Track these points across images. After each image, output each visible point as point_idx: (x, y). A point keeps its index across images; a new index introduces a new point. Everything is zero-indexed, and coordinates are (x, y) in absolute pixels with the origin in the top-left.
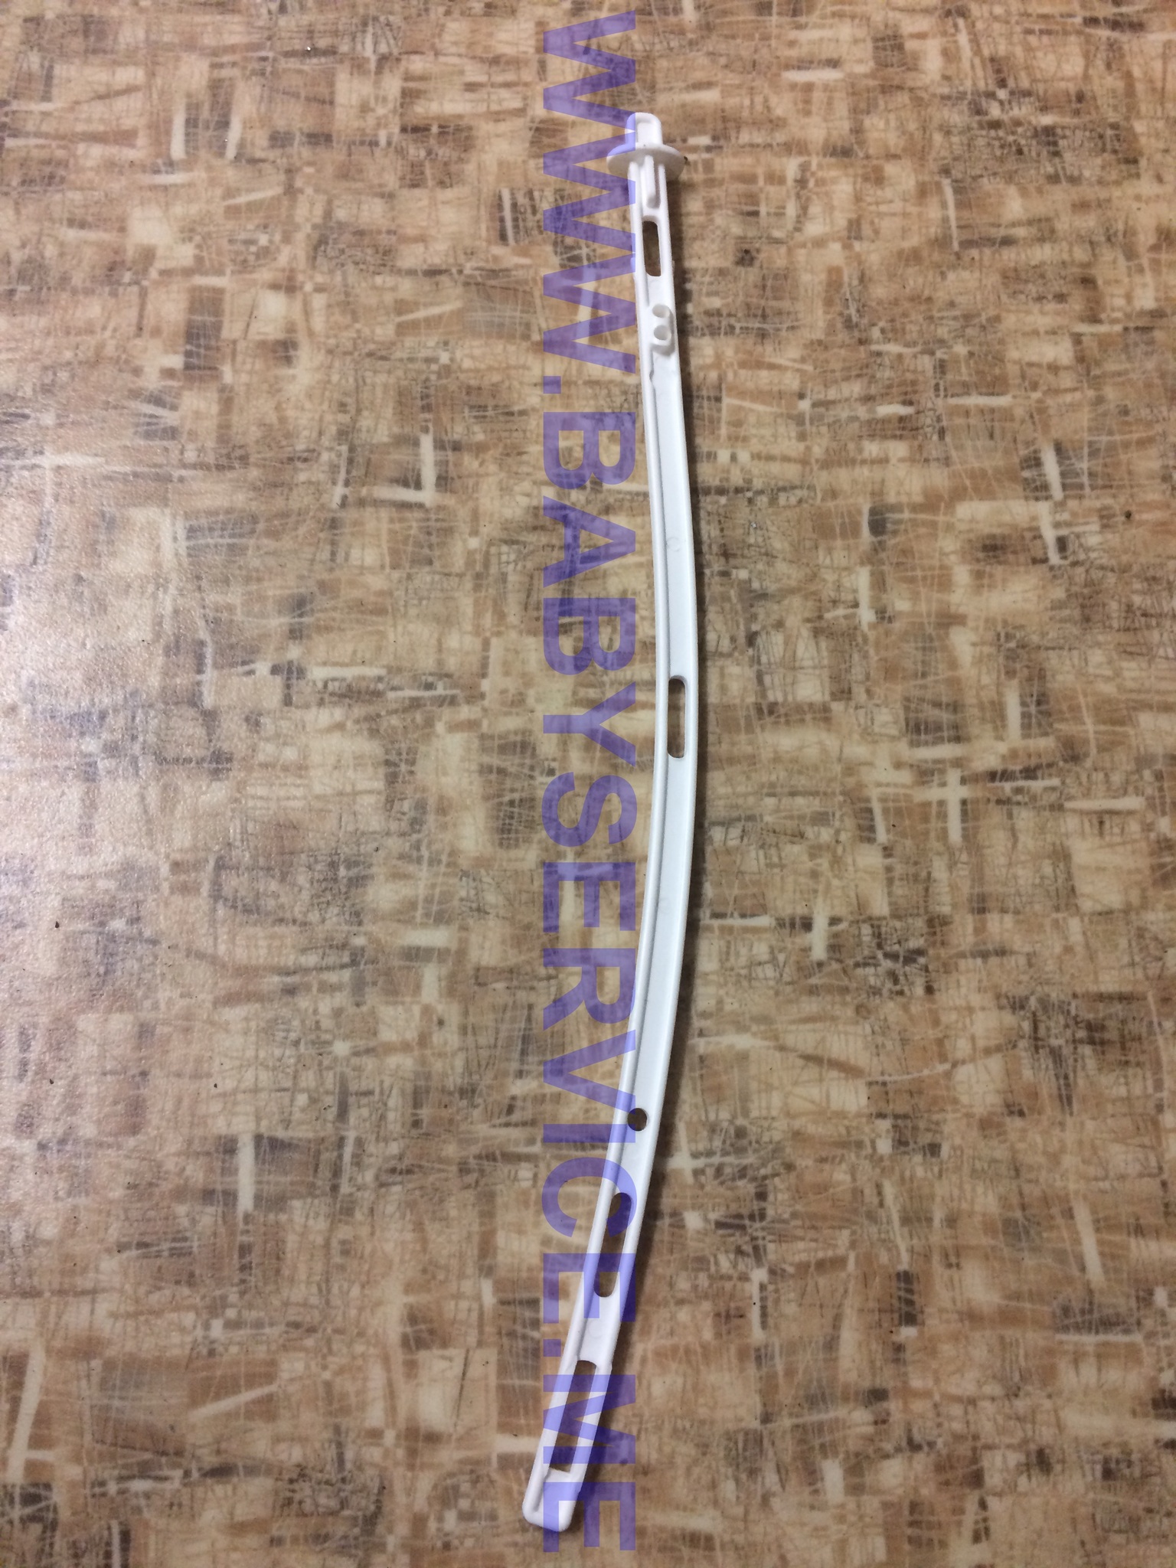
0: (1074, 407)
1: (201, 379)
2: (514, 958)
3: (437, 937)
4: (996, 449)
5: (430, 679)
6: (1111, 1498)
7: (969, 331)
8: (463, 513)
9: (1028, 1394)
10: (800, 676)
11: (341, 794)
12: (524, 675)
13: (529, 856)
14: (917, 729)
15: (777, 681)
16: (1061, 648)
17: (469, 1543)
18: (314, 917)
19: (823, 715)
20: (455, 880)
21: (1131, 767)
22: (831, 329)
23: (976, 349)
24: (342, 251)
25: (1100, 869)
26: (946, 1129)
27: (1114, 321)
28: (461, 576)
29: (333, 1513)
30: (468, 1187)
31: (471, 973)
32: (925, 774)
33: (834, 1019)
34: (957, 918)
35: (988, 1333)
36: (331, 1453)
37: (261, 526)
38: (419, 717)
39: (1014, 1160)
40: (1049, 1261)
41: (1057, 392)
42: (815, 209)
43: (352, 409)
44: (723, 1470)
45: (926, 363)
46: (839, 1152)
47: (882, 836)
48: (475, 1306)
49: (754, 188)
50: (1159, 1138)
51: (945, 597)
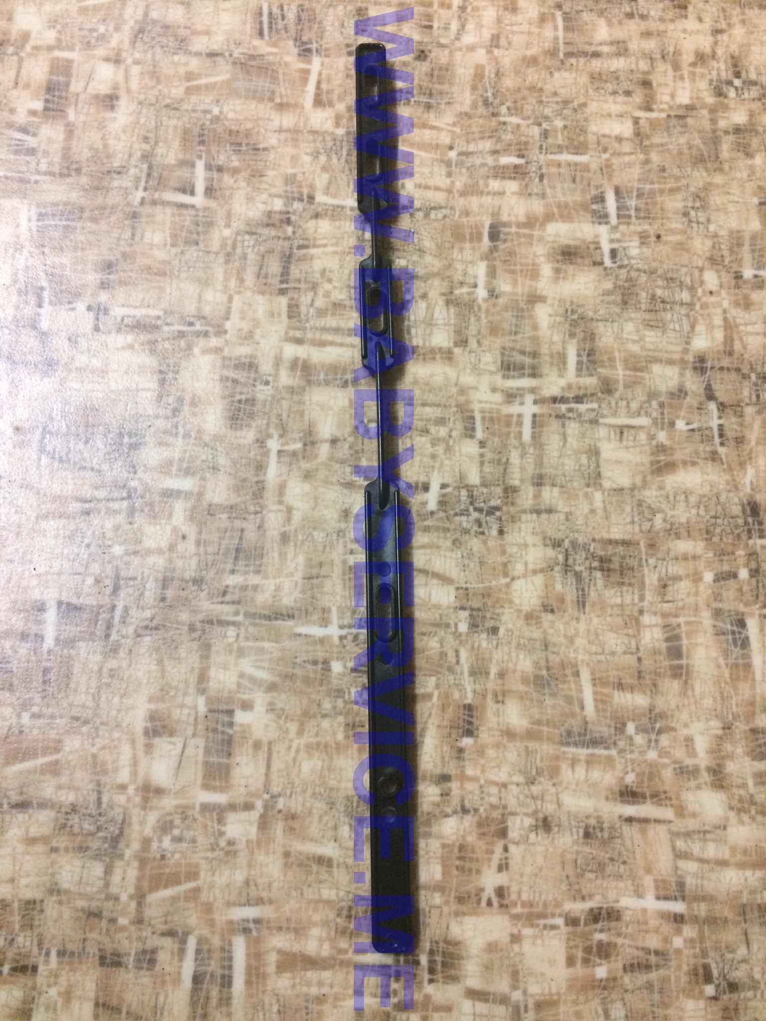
0: (629, 165)
1: (54, 117)
2: (234, 499)
3: (186, 484)
4: (576, 190)
5: (192, 319)
6: (587, 850)
7: (565, 112)
8: (221, 213)
9: (540, 783)
10: (435, 330)
11: (128, 390)
12: (254, 320)
13: (249, 436)
14: (508, 368)
15: (419, 332)
16: (606, 320)
17: (177, 856)
18: (106, 467)
19: (448, 356)
20: (199, 449)
21: (643, 398)
22: (474, 106)
23: (569, 123)
24: (153, 38)
25: (618, 462)
26: (504, 619)
27: (662, 110)
28: (217, 253)
29: (92, 834)
30: (193, 640)
31: (206, 507)
32: (511, 396)
33: (438, 547)
34: (523, 488)
35: (518, 744)
36: (93, 797)
37: (86, 215)
38: (183, 343)
39: (545, 639)
40: (562, 703)
41: (620, 154)
42: (470, 26)
43: (152, 142)
44: (342, 819)
45: (536, 131)
46: (434, 629)
47: (479, 434)
48: (193, 712)
49: (430, 10)
50: (638, 630)
51: (534, 284)
